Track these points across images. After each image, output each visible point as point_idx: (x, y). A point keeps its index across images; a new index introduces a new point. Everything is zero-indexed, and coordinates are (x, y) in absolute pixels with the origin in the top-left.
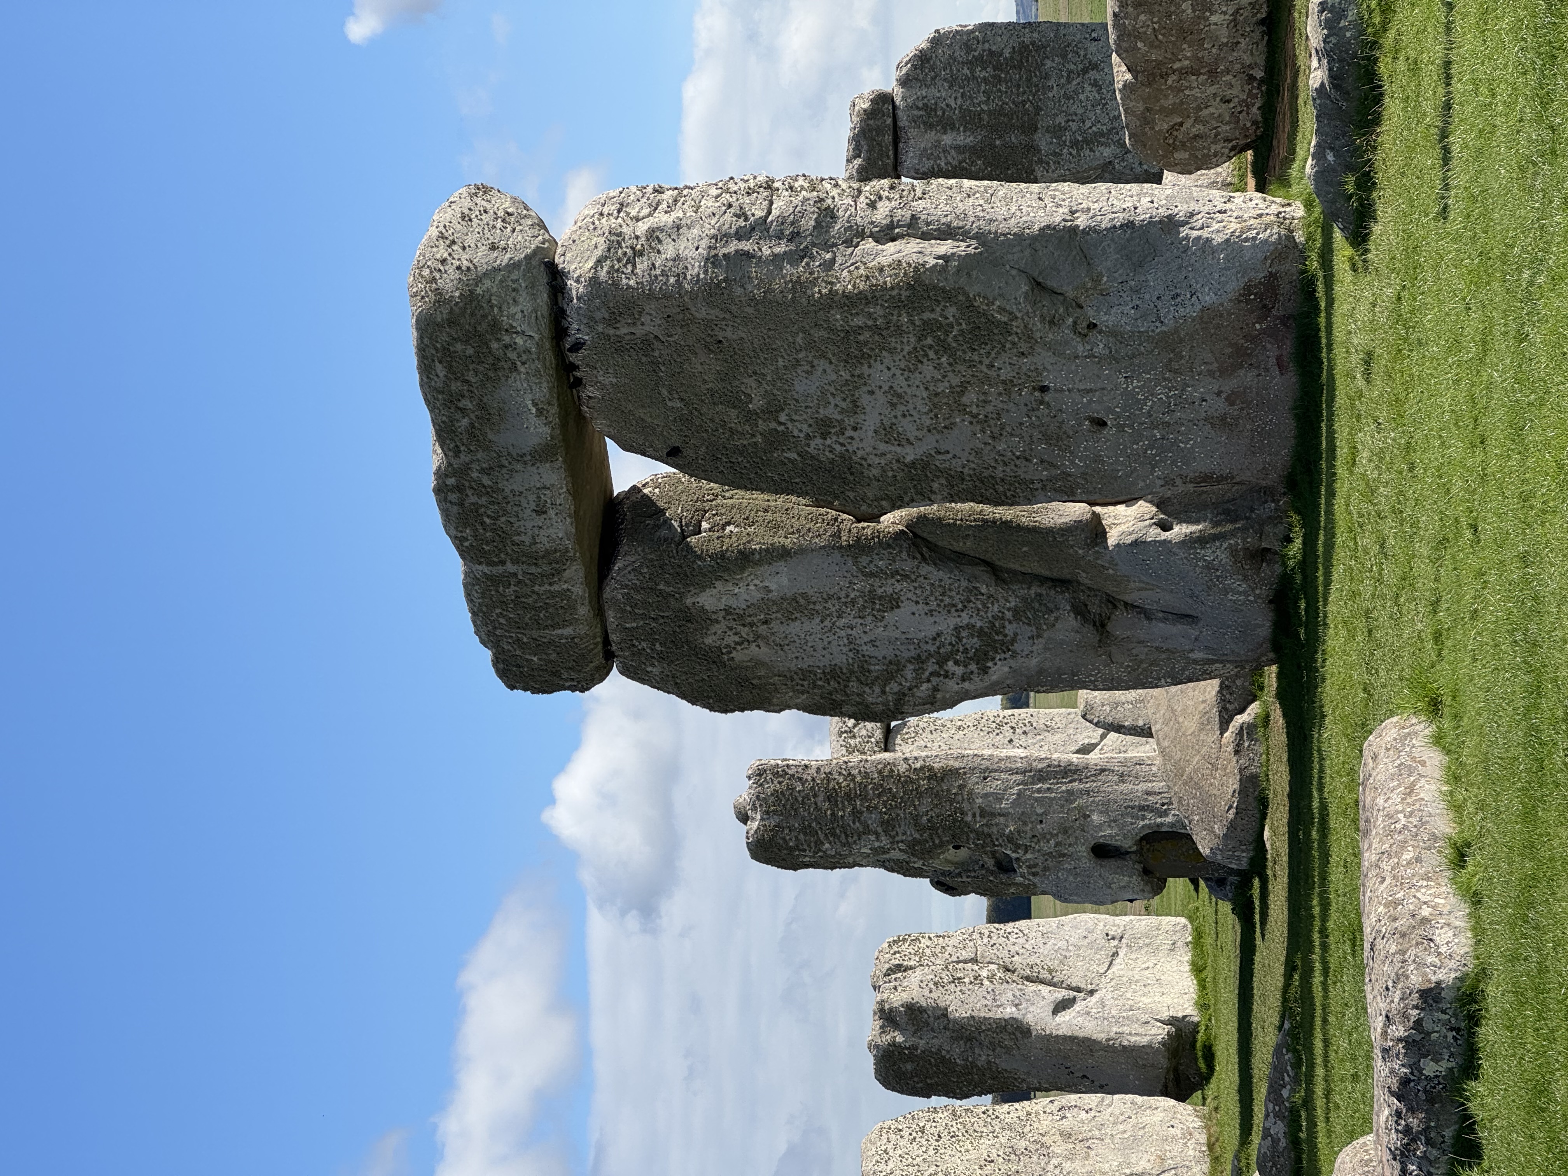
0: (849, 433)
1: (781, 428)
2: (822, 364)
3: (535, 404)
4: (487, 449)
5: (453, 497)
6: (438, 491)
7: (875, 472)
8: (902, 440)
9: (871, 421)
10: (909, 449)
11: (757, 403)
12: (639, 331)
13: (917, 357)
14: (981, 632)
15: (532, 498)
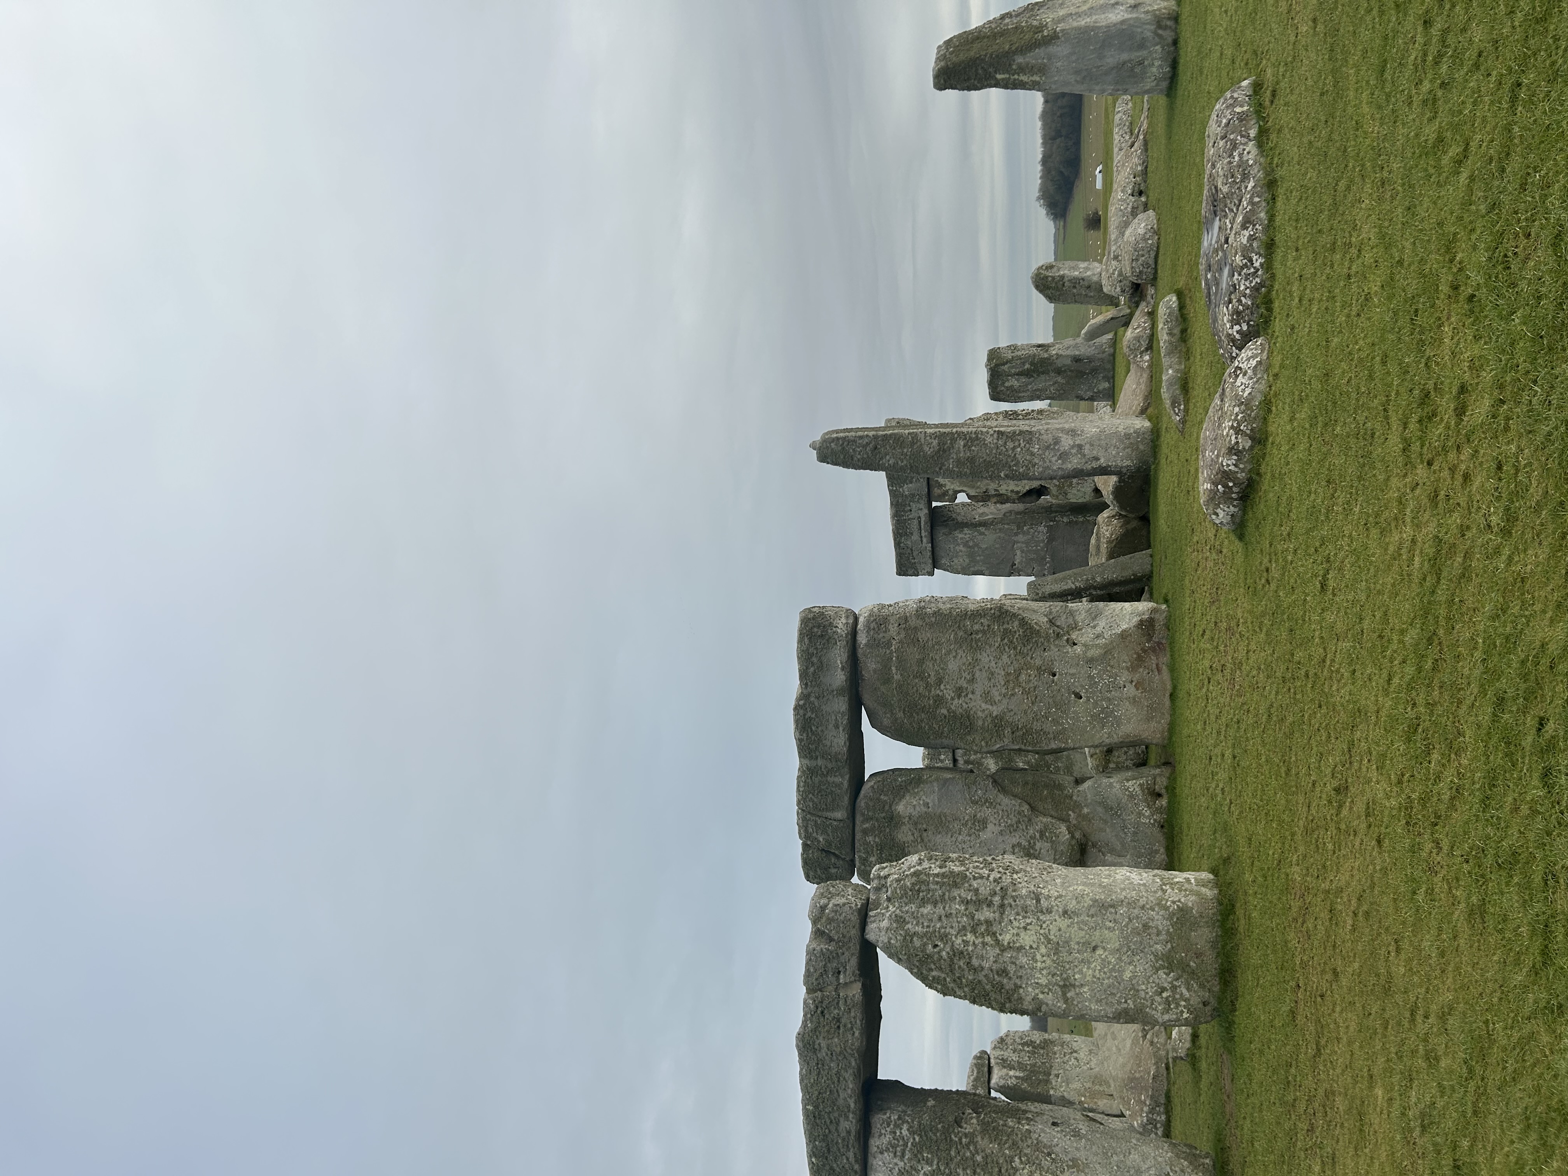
0: (970, 696)
1: (941, 694)
2: (960, 652)
3: (841, 663)
4: (819, 686)
5: (801, 712)
6: (795, 709)
7: (980, 723)
8: (993, 703)
9: (979, 688)
10: (995, 708)
11: (932, 680)
12: (887, 635)
13: (1001, 650)
14: (1024, 848)
15: (833, 718)
